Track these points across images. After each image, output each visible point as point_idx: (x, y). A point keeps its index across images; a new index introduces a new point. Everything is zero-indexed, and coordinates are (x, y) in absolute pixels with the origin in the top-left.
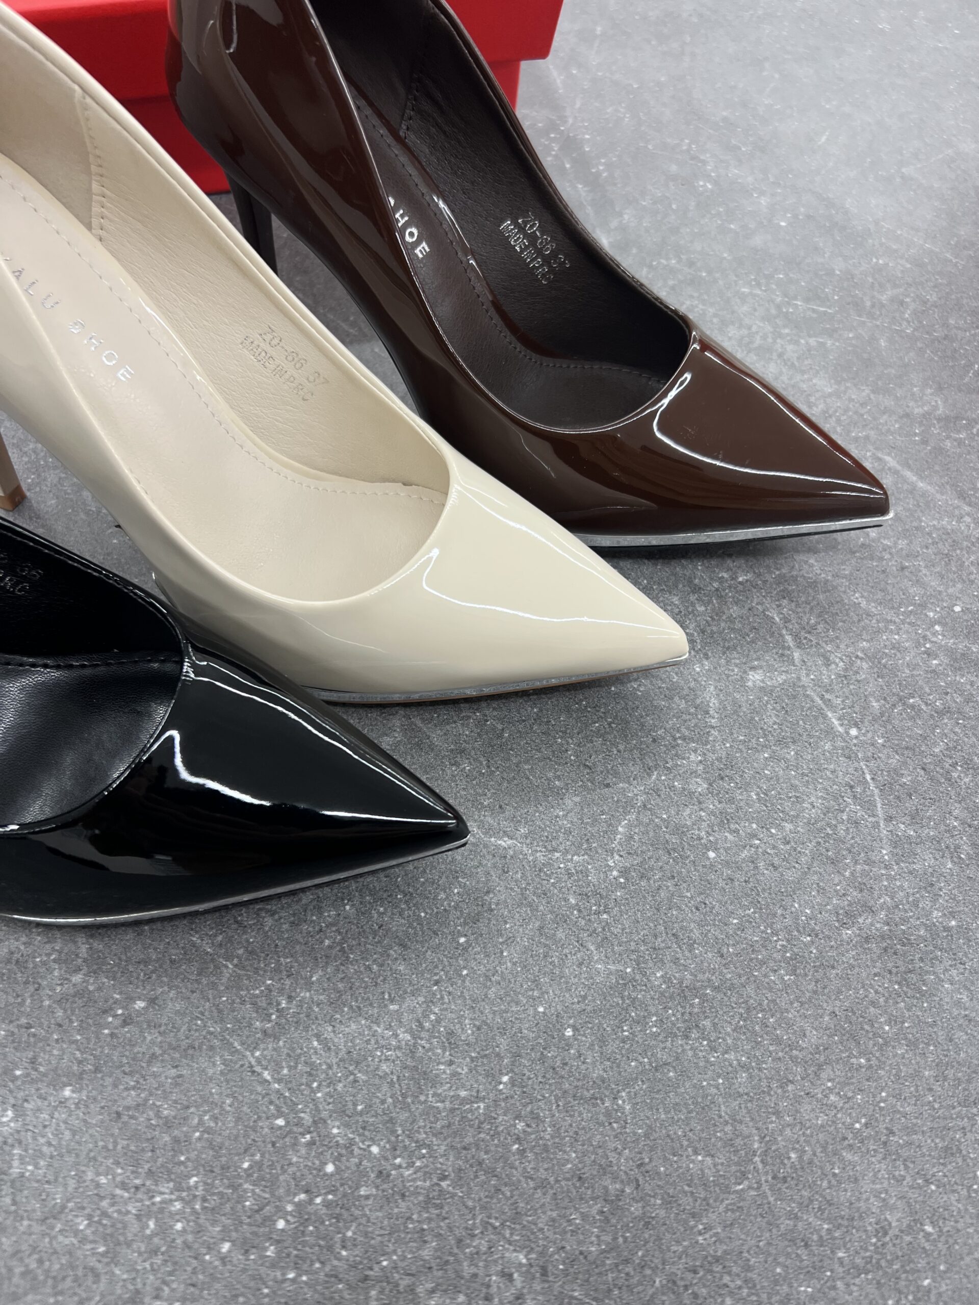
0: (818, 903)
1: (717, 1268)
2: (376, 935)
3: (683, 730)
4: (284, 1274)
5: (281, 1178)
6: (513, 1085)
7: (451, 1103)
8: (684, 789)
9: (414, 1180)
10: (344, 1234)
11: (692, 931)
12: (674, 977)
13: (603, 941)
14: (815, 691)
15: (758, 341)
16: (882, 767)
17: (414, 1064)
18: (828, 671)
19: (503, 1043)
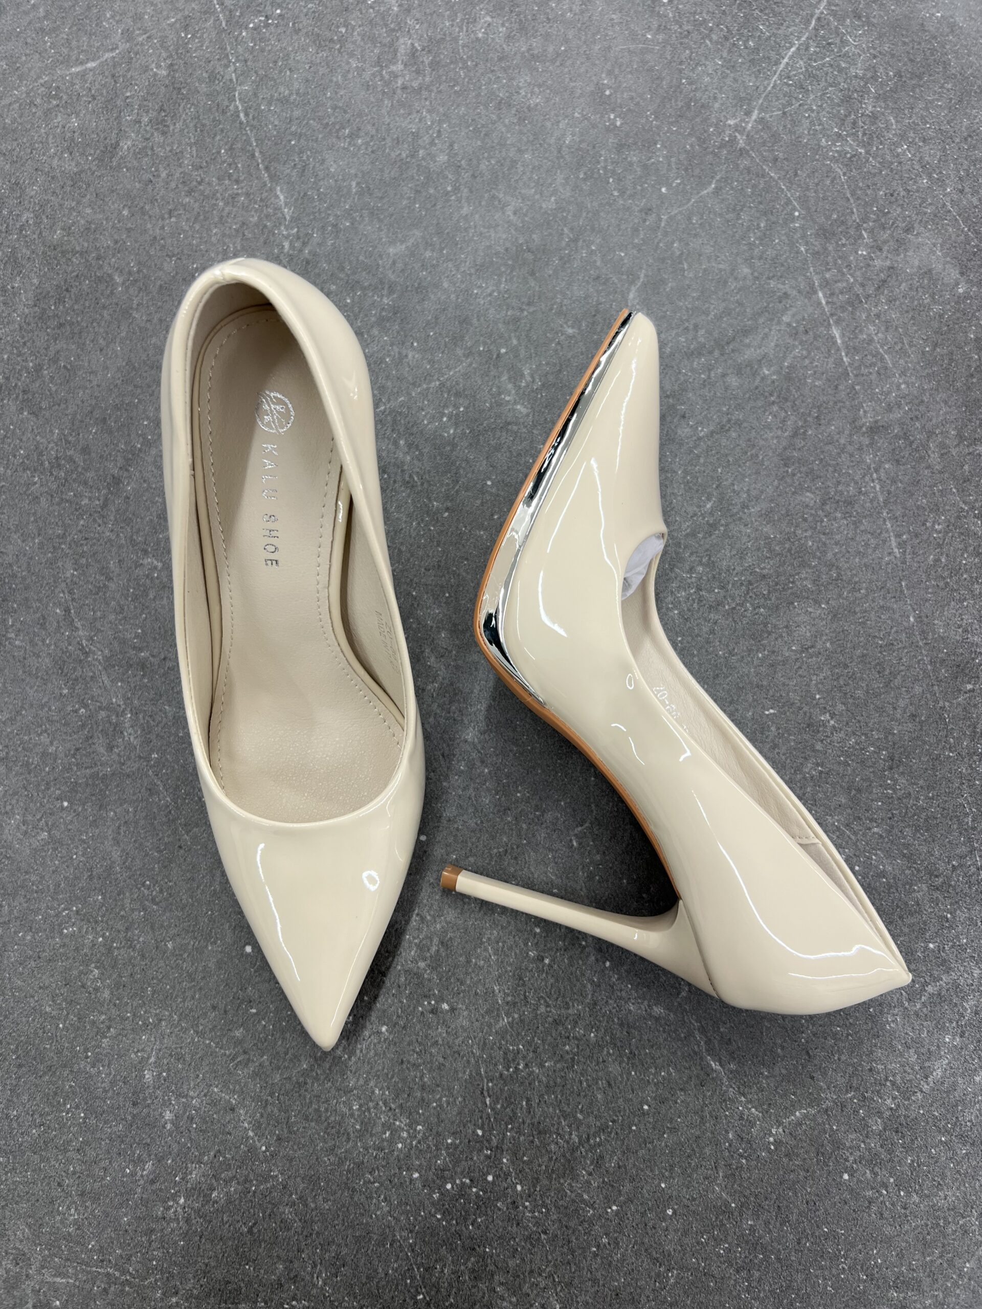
19: (627, 1187)
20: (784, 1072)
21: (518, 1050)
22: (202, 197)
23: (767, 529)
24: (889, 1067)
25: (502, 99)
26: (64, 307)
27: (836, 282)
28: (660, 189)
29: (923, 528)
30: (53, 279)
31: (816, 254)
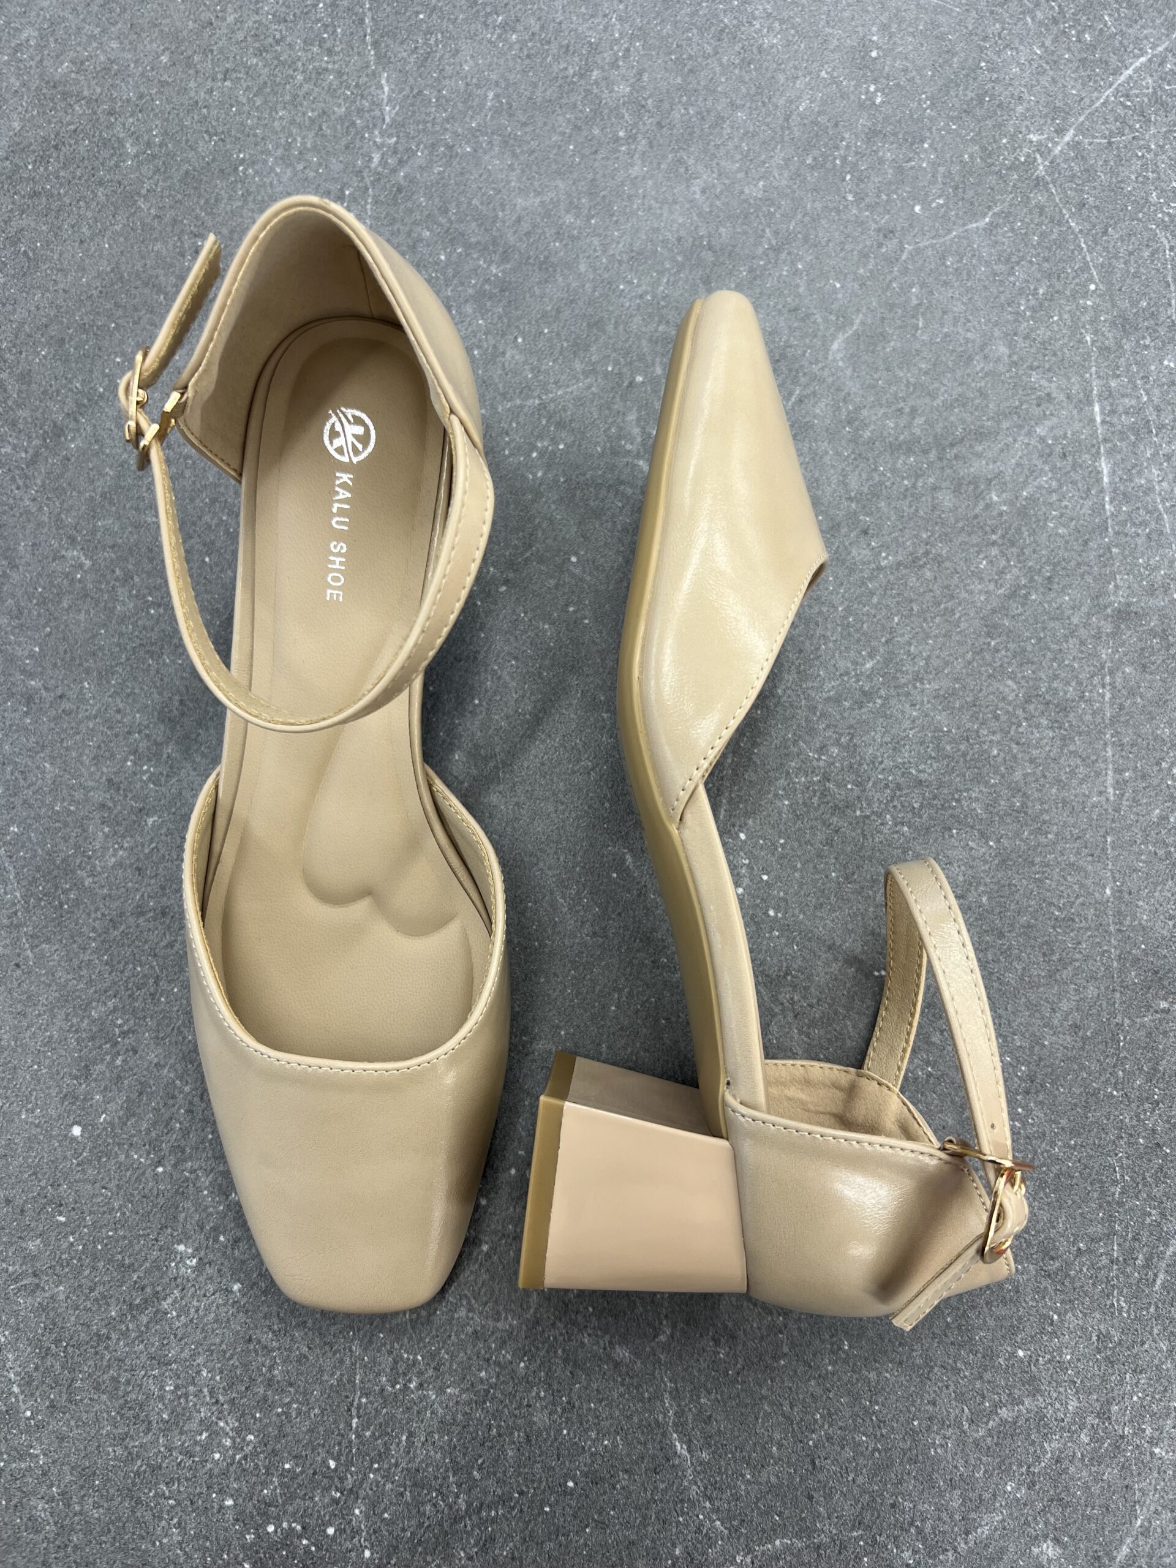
20: (774, 1480)
21: (415, 1361)
22: (276, 62)
23: (941, 718)
24: (920, 1507)
25: (726, 26)
26: (46, 169)
27: (1123, 396)
28: (913, 206)
29: (1156, 768)
30: (40, 127)
31: (1104, 350)
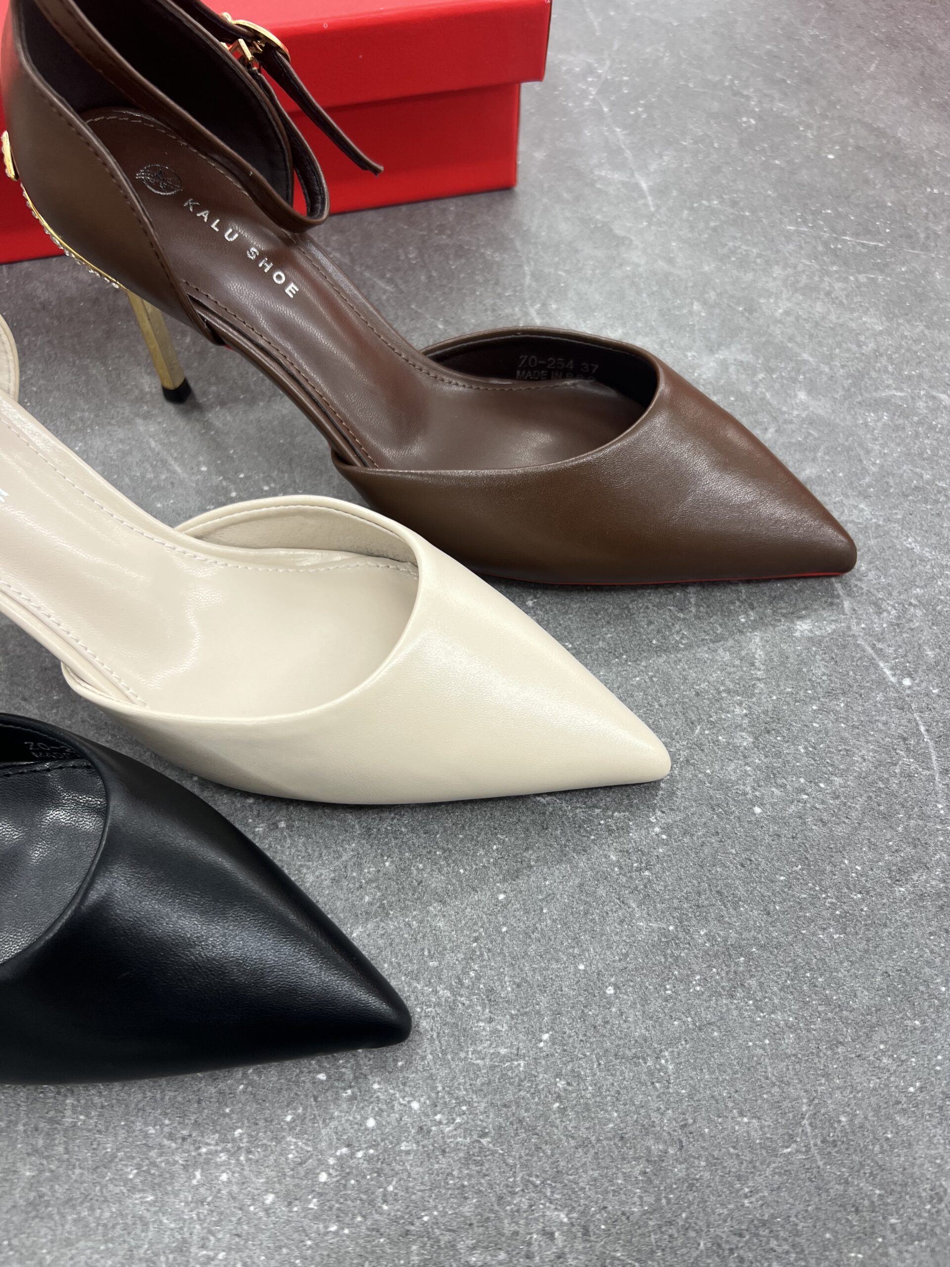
0: (870, 860)
1: (763, 1232)
2: (415, 891)
3: (727, 682)
4: (326, 1227)
5: (323, 1132)
6: (553, 1044)
7: (491, 1060)
8: (729, 744)
9: (455, 1137)
10: (385, 1188)
11: (737, 888)
12: (718, 934)
13: (645, 897)
14: (866, 640)
15: (804, 280)
16: (938, 717)
17: (453, 1021)
18: (879, 618)
